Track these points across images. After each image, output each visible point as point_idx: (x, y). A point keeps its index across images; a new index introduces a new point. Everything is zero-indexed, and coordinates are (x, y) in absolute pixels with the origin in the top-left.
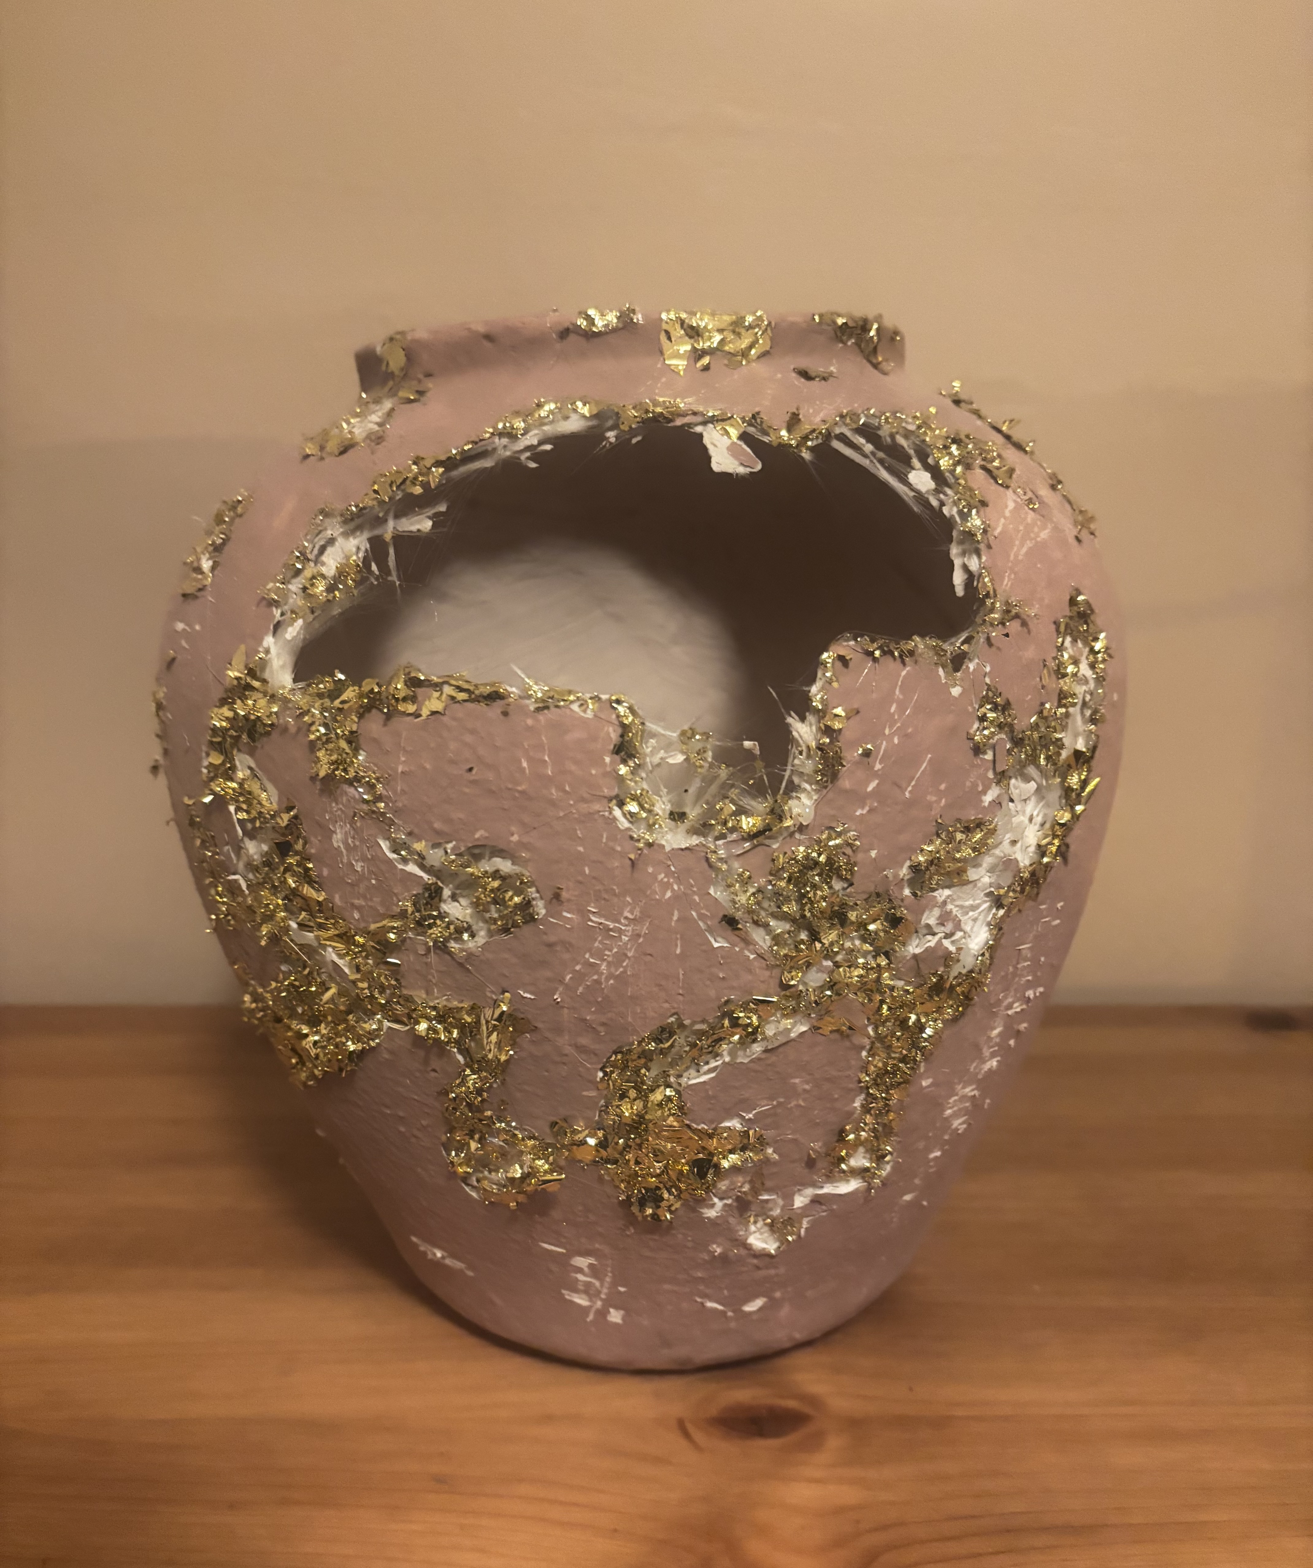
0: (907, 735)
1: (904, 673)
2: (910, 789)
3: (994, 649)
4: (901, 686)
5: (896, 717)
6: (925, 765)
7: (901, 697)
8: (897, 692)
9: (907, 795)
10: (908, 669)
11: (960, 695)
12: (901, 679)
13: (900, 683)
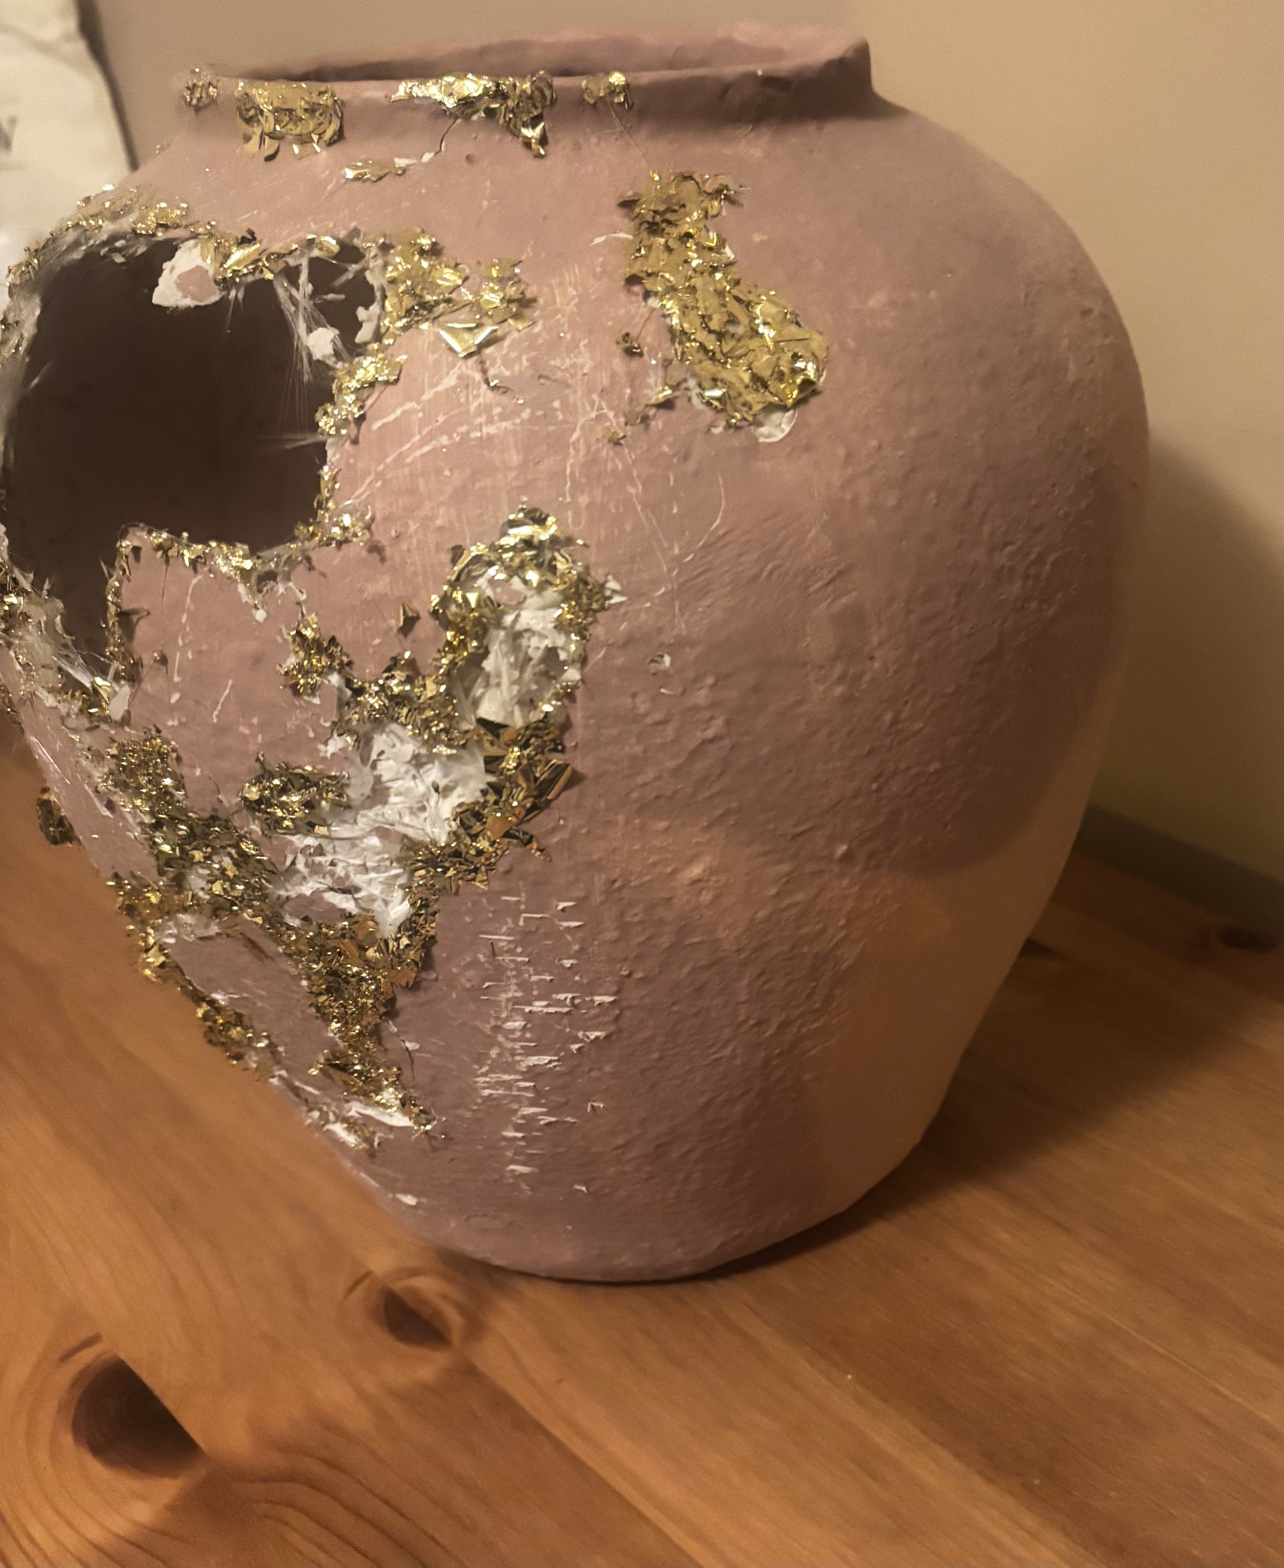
0: (200, 652)
1: (194, 581)
2: (216, 713)
3: (314, 574)
4: (192, 595)
5: (188, 629)
6: (227, 691)
7: (192, 607)
8: (188, 600)
9: (215, 720)
10: (200, 577)
11: (266, 619)
12: (191, 587)
13: (190, 592)
